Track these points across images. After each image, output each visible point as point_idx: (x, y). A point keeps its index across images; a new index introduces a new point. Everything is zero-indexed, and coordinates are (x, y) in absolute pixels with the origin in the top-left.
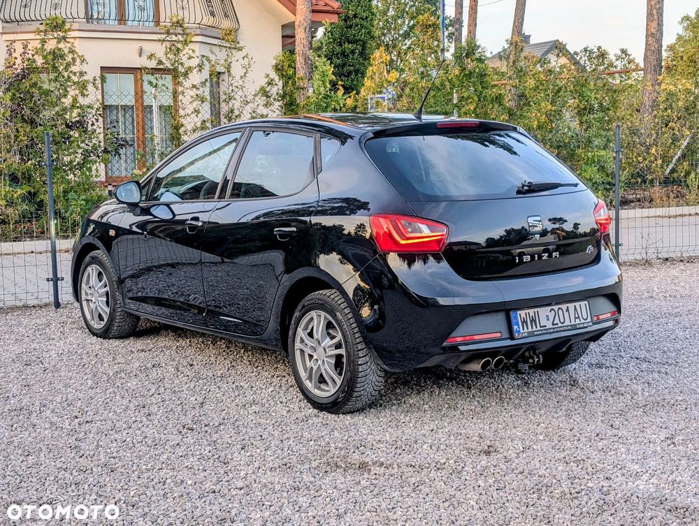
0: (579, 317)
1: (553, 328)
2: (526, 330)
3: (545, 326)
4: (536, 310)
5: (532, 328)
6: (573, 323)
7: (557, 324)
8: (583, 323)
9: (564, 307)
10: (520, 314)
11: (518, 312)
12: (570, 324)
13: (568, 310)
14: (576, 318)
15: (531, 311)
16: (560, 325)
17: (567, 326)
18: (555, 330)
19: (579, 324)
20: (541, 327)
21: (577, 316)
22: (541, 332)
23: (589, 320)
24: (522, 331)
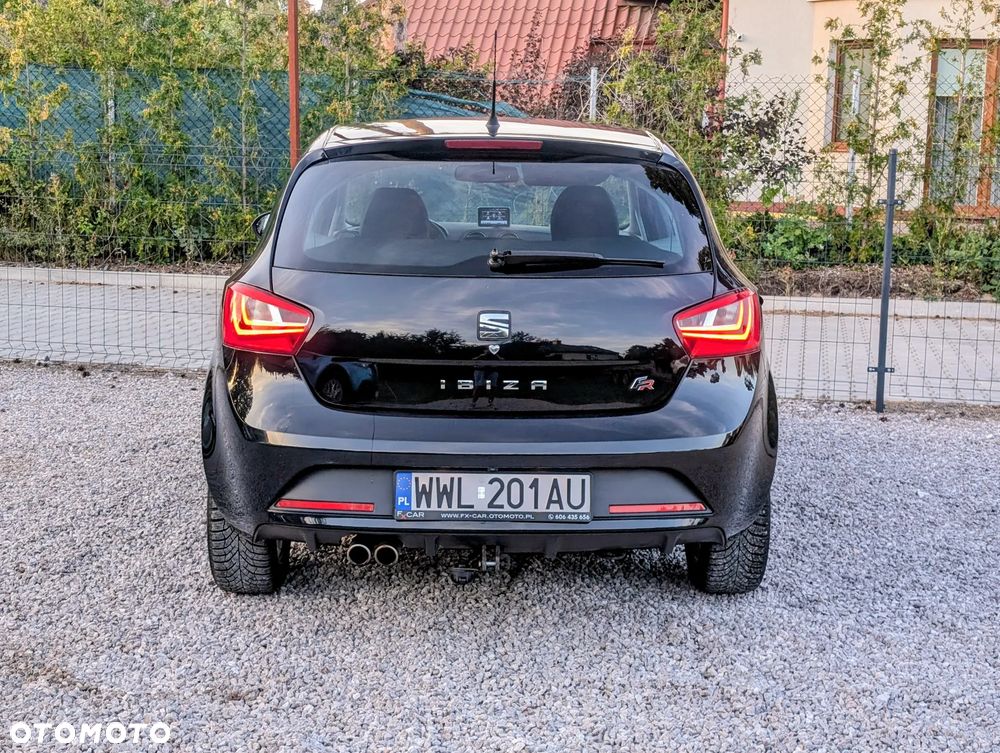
0: (559, 501)
1: (488, 513)
2: (424, 506)
3: (472, 507)
4: (456, 476)
5: (439, 506)
6: (542, 508)
7: (502, 507)
8: (567, 514)
9: (527, 479)
10: (417, 479)
11: (414, 475)
12: (533, 510)
13: (535, 484)
14: (550, 501)
15: (445, 478)
16: (507, 508)
17: (524, 513)
18: (491, 516)
19: (555, 514)
20: (460, 506)
21: (555, 498)
22: (456, 516)
23: (586, 508)
24: (414, 507)
